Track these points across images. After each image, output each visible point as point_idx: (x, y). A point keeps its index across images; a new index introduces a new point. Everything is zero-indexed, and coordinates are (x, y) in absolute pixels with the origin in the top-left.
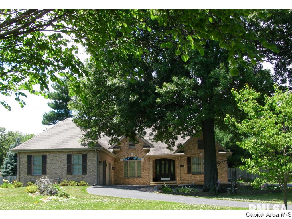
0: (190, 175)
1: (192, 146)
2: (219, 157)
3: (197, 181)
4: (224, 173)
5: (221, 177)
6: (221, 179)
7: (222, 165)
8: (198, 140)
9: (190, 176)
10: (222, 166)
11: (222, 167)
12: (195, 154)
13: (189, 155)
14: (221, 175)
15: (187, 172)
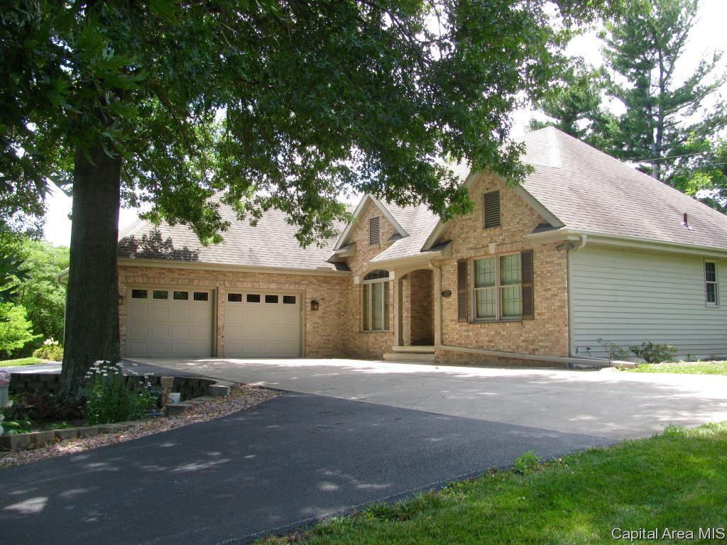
0: (465, 326)
1: (470, 219)
2: (542, 251)
3: (482, 347)
4: (555, 317)
5: (548, 335)
6: (548, 344)
7: (551, 283)
8: (485, 195)
9: (463, 328)
10: (550, 290)
11: (549, 294)
12: (476, 249)
13: (464, 253)
14: (547, 326)
15: (456, 316)
